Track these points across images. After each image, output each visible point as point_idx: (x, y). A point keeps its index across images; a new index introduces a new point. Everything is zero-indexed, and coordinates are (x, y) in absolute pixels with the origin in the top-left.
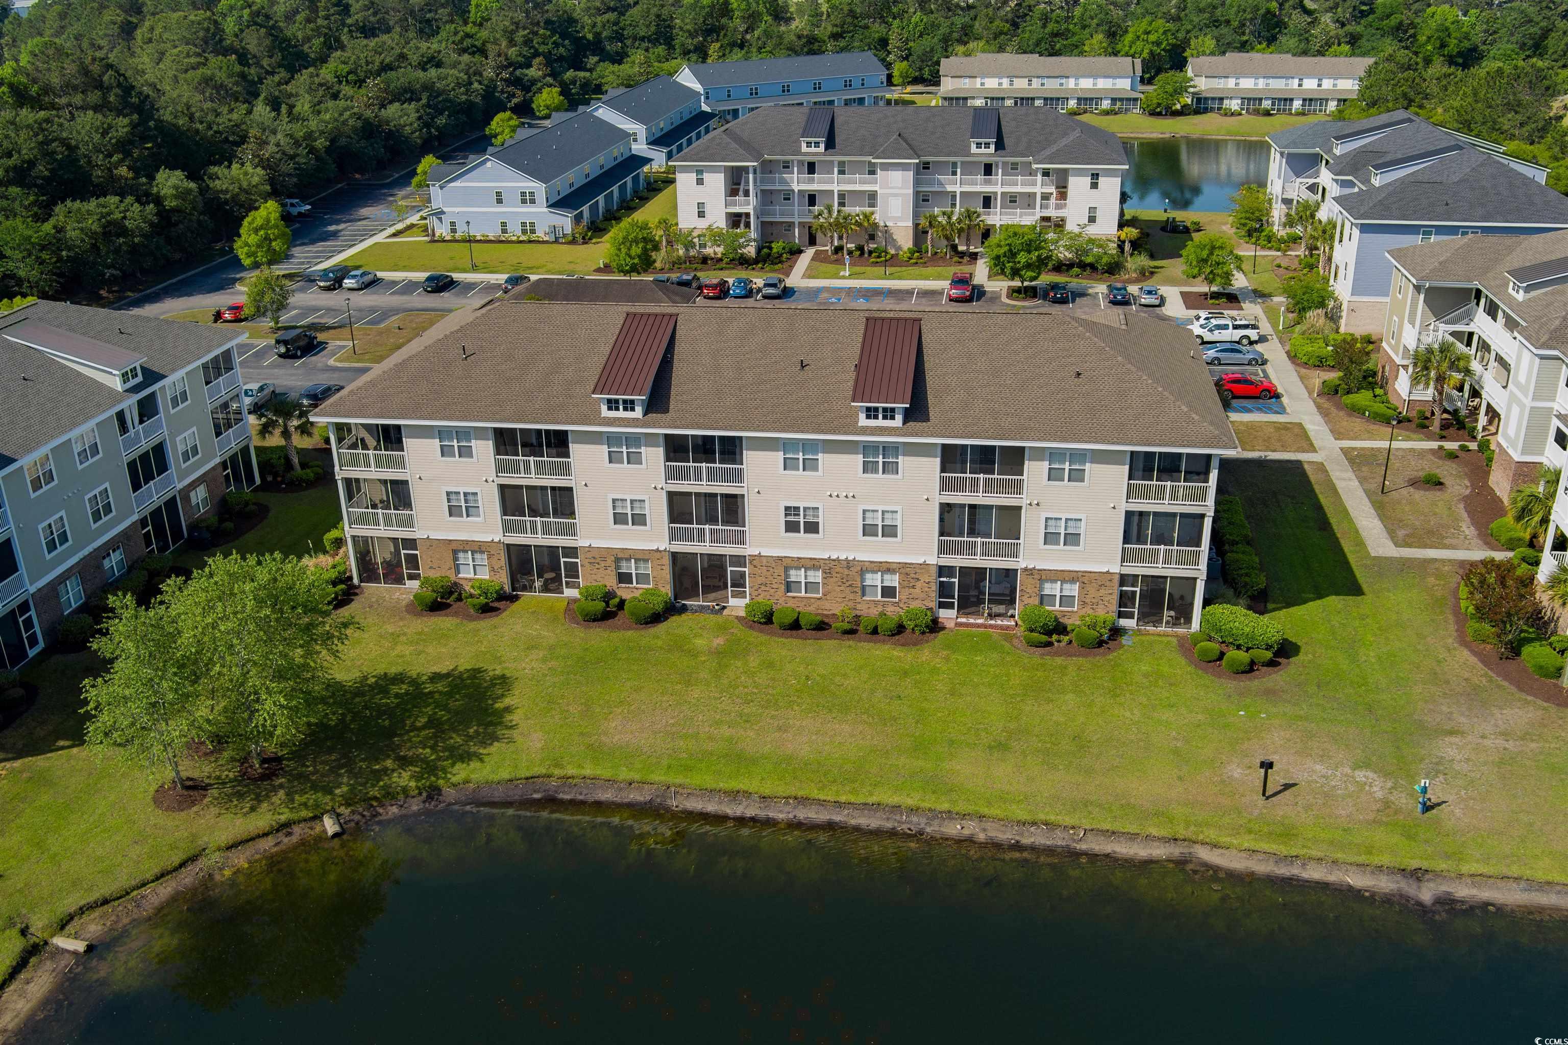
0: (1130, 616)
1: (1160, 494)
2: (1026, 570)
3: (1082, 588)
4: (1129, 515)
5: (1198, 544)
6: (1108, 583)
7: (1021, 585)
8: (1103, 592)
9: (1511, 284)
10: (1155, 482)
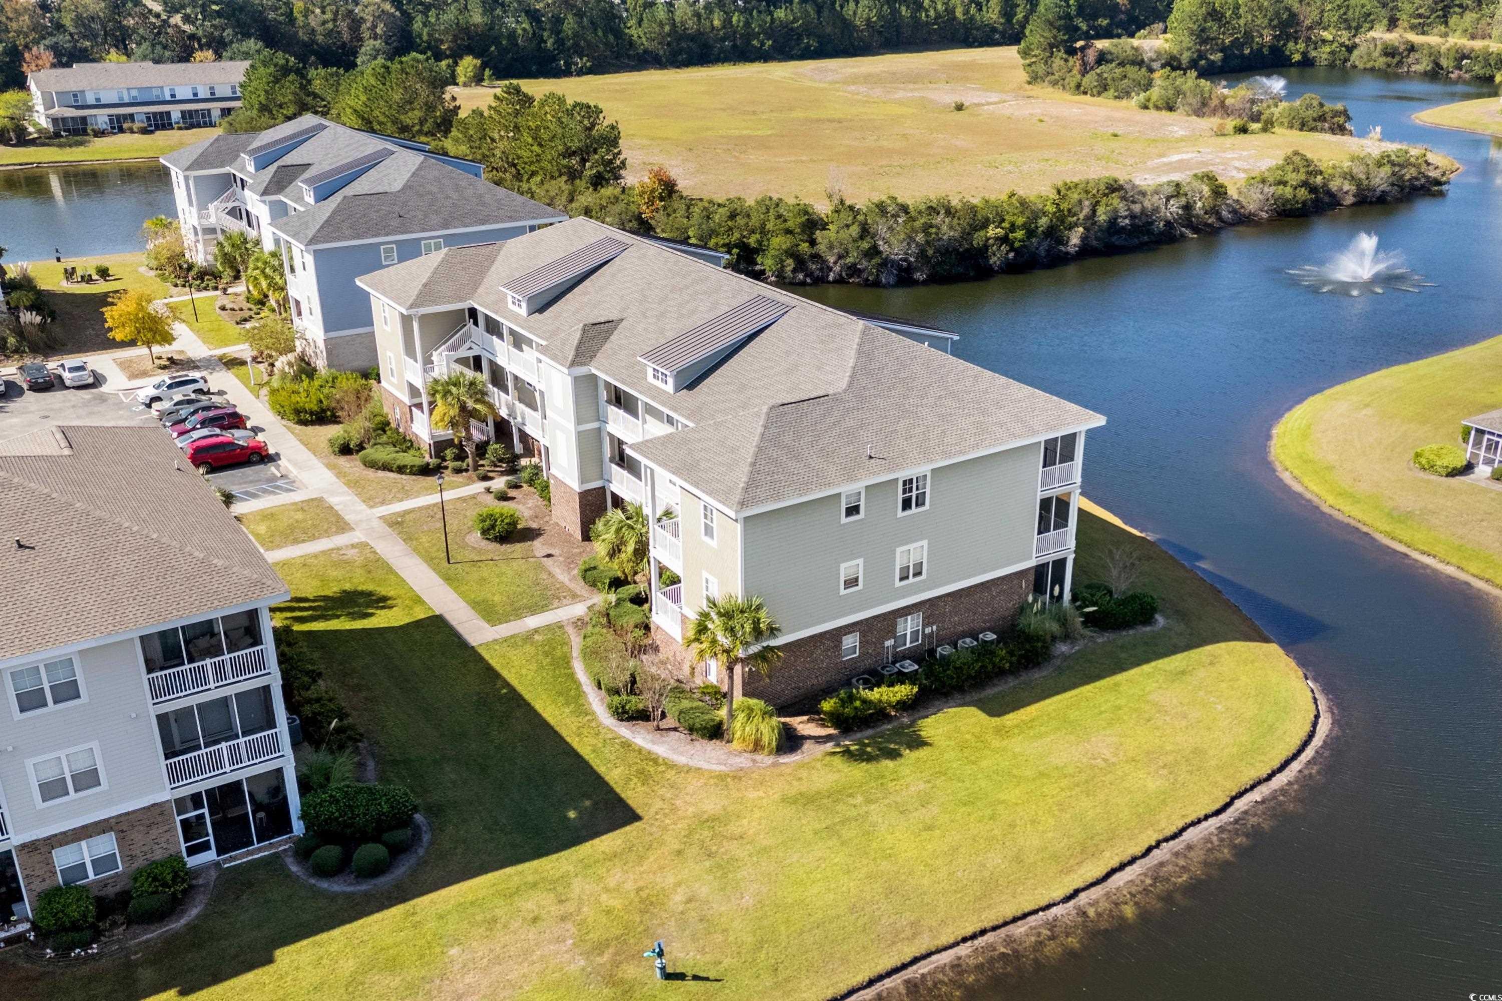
0: (205, 847)
1: (200, 678)
2: (23, 847)
3: (121, 840)
4: (162, 719)
5: (271, 723)
6: (160, 819)
7: (23, 869)
8: (154, 832)
9: (510, 300)
10: (187, 667)
